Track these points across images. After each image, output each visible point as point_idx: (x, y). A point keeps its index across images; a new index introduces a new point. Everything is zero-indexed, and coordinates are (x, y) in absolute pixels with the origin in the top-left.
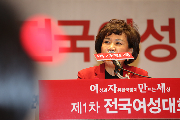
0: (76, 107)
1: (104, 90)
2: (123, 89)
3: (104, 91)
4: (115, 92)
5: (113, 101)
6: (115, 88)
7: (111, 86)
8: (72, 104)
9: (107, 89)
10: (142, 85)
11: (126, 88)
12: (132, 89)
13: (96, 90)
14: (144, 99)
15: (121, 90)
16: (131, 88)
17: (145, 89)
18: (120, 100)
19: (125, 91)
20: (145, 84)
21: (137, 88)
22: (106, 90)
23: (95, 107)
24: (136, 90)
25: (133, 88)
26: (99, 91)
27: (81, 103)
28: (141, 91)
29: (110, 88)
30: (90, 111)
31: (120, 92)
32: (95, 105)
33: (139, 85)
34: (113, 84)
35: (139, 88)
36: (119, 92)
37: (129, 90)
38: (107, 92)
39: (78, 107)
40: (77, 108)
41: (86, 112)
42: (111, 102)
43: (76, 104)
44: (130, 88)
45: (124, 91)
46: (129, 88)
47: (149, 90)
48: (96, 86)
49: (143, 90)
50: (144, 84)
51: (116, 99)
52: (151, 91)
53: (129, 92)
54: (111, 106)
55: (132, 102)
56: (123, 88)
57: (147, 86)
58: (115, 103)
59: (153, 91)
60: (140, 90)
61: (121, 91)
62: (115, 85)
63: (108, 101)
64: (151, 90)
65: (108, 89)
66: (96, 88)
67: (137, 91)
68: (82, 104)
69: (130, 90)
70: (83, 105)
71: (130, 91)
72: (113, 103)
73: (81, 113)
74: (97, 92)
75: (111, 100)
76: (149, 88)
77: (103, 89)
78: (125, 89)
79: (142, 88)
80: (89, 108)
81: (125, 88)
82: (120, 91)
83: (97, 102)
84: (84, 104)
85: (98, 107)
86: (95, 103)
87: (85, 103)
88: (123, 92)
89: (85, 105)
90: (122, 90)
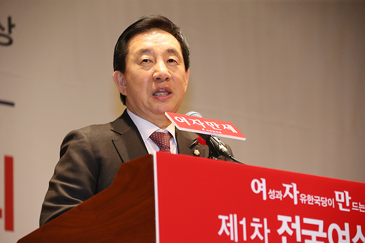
0: (228, 225)
1: (276, 193)
2: (309, 196)
3: (277, 197)
4: (296, 202)
5: (294, 221)
6: (296, 192)
7: (288, 187)
8: (220, 217)
9: (281, 192)
10: (342, 194)
11: (315, 197)
12: (324, 200)
13: (262, 192)
14: (347, 225)
15: (306, 198)
16: (324, 198)
17: (348, 204)
18: (307, 221)
19: (313, 201)
20: (347, 193)
21: (333, 199)
22: (279, 195)
23: (261, 231)
24: (332, 203)
25: (327, 199)
26: (268, 196)
27: (235, 216)
28: (341, 208)
29: (287, 192)
30: (253, 237)
31: (305, 203)
32: (261, 226)
33: (337, 193)
34: (293, 184)
35: (337, 199)
36: (302, 202)
37: (319, 200)
38: (281, 199)
39: (230, 225)
40: (229, 228)
41: (245, 239)
42: (289, 224)
43: (227, 218)
44: (322, 198)
45: (311, 202)
46: (319, 197)
47: (353, 206)
48: (261, 182)
49: (344, 204)
50: (345, 192)
51: (297, 218)
52: (358, 210)
53: (320, 205)
54: (290, 233)
55: (326, 230)
56: (309, 194)
57: (350, 198)
58: (297, 226)
59: (362, 209)
60: (339, 204)
61: (307, 202)
62: (295, 185)
63: (284, 219)
64: (358, 208)
65: (283, 193)
66: (262, 187)
67: (334, 207)
68: (239, 219)
69: (322, 201)
70: (241, 223)
71: (321, 203)
72: (293, 226)
73: (236, 240)
74: (265, 198)
75: (289, 219)
76: (353, 203)
77: (274, 191)
78: (313, 199)
79: (342, 200)
80: (251, 230)
81: (312, 196)
82: (305, 200)
83: (265, 220)
84: (242, 220)
85: (267, 231)
86: (262, 222)
87: (244, 219)
88: (309, 203)
89: (243, 222)
90: (308, 199)
